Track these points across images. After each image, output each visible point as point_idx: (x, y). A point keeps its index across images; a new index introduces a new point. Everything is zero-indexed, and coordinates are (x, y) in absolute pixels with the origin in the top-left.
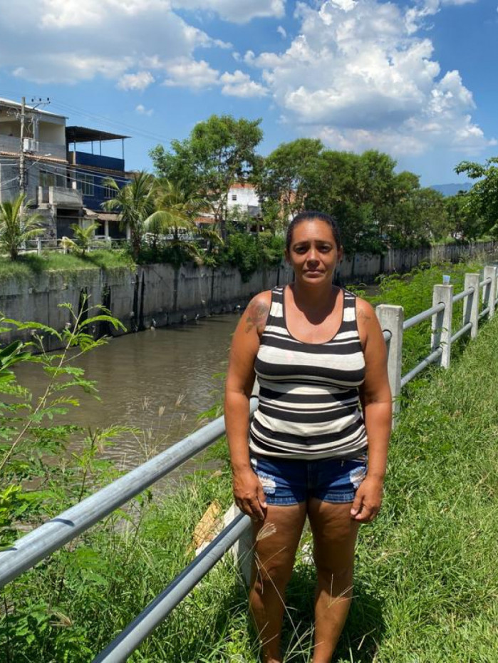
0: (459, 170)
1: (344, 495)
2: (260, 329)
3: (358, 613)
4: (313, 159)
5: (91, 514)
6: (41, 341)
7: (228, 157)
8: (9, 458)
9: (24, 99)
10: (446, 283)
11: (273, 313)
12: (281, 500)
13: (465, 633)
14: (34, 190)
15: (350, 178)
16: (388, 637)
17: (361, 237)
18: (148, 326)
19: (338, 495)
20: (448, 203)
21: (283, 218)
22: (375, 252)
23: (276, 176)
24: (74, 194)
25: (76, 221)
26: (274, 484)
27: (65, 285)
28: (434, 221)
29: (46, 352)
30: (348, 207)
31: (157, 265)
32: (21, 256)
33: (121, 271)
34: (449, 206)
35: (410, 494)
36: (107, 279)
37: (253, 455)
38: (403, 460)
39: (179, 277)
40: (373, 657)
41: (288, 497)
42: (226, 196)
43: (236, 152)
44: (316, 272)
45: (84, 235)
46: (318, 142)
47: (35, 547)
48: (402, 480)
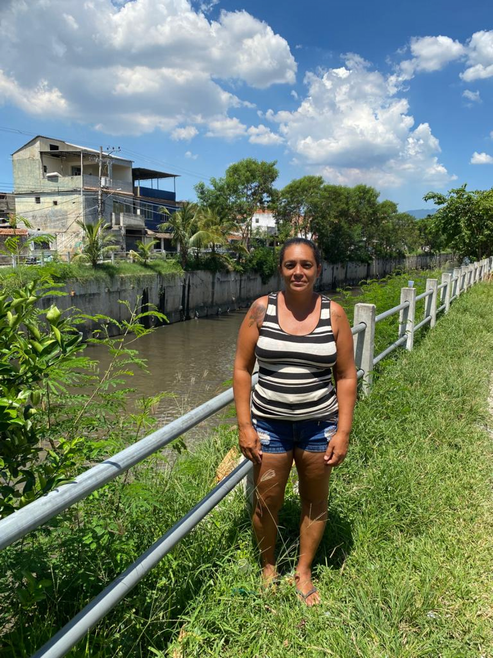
0: (427, 199)
1: (320, 447)
2: (259, 324)
3: (333, 531)
4: (316, 191)
5: (132, 458)
6: (106, 329)
7: (253, 191)
8: (82, 415)
9: (101, 148)
10: (410, 287)
11: (269, 313)
12: (274, 449)
13: (412, 547)
14: (109, 216)
15: (344, 206)
16: (354, 549)
17: (353, 250)
18: (193, 317)
19: (316, 446)
20: (419, 224)
21: (293, 235)
22: (363, 261)
23: (289, 204)
24: (138, 219)
25: (140, 238)
26: (269, 438)
27: (132, 286)
28: (409, 238)
29: (110, 337)
30: (342, 227)
31: (199, 272)
32: (99, 264)
33: (173, 276)
34: (420, 226)
35: (377, 443)
36: (163, 280)
37: (254, 416)
38: (373, 419)
39: (216, 281)
40: (342, 564)
41: (279, 447)
42: (251, 219)
43: (259, 187)
44: (300, 283)
45: (146, 249)
46: (320, 178)
47: (89, 481)
48: (372, 434)
